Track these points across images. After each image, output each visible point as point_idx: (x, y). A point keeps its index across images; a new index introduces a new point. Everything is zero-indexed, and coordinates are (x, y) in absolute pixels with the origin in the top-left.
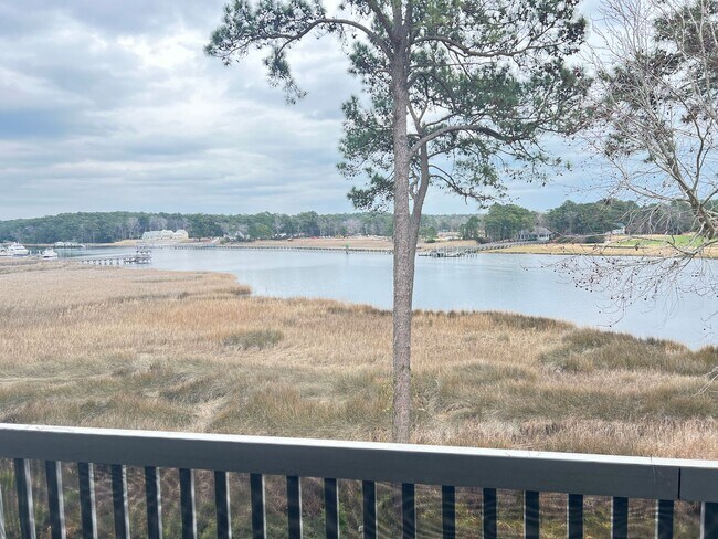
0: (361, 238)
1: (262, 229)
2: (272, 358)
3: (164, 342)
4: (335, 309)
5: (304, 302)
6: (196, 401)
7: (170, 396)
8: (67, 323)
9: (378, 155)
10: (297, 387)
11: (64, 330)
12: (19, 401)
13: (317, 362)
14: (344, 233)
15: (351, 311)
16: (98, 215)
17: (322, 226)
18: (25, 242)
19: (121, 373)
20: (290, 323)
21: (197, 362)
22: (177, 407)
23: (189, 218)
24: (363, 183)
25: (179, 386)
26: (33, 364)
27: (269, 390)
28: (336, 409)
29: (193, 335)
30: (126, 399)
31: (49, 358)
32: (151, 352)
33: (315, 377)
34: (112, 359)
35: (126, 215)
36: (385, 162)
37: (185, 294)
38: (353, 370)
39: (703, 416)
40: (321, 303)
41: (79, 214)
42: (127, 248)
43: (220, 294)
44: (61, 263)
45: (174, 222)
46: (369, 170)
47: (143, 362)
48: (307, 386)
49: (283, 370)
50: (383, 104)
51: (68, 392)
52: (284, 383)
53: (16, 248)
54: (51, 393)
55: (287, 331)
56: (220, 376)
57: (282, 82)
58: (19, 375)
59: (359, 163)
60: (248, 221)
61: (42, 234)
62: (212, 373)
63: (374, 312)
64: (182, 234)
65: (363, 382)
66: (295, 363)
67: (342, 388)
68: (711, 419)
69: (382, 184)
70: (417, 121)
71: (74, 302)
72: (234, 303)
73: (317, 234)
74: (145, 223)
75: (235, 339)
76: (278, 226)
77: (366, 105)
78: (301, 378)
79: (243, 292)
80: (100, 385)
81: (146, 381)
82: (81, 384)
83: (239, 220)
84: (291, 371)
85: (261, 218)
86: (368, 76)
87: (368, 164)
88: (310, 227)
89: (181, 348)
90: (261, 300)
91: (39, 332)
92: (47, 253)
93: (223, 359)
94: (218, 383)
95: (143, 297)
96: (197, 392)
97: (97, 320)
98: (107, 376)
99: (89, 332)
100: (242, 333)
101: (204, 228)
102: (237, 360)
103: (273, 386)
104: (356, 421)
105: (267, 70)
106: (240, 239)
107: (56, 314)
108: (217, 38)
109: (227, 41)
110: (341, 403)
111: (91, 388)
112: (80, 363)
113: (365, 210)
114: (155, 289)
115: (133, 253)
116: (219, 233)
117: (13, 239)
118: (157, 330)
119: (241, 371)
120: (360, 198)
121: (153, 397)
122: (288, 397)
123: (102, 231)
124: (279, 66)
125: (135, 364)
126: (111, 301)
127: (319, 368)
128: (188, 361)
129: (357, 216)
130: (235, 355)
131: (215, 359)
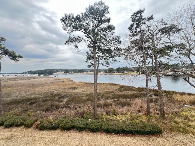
0: (90, 73)
1: (75, 71)
2: (76, 91)
3: (59, 89)
4: (86, 83)
5: (81, 82)
6: (64, 98)
7: (60, 98)
8: (44, 86)
9: (92, 60)
10: (80, 96)
11: (43, 87)
12: (34, 100)
13: (83, 91)
14: (88, 72)
15: (89, 83)
16: (50, 70)
17: (84, 71)
18: (38, 74)
19: (52, 94)
20: (79, 85)
21: (64, 92)
22: (61, 99)
23: (64, 70)
24: (90, 64)
25: (61, 96)
26: (37, 93)
27: (75, 96)
28: (86, 99)
29: (64, 88)
30: (52, 98)
31: (40, 92)
32: (57, 91)
33: (83, 94)
34: (51, 92)
35: (54, 70)
36: (93, 61)
37: (63, 81)
38: (88, 93)
39: (139, 97)
40: (84, 82)
41: (47, 69)
42: (55, 74)
43: (68, 81)
44: (44, 77)
45: (62, 70)
46: (90, 62)
47: (56, 92)
48: (81, 95)
49: (78, 93)
50: (92, 52)
51: (43, 98)
52: (78, 95)
53: (37, 75)
54: (40, 98)
55: (79, 87)
56: (68, 94)
57: (77, 49)
58: (35, 95)
59: (89, 61)
60: (73, 70)
61: (41, 73)
62: (67, 94)
63: (92, 83)
64: (63, 72)
65: (90, 94)
66: (80, 92)
67: (87, 95)
68: (140, 98)
69: (92, 64)
70: (97, 55)
71: (45, 83)
72: (70, 82)
73: (84, 72)
74: (57, 71)
75: (70, 88)
76: (78, 71)
77: (90, 53)
78: (81, 94)
79: (72, 81)
80: (48, 96)
81: (56, 95)
82: (45, 96)
83: (72, 70)
84: (79, 93)
85: (75, 70)
86: (90, 49)
87: (90, 61)
88: (82, 71)
89: (62, 90)
90: (75, 82)
91: (39, 88)
92: (42, 75)
93: (69, 91)
94: (67, 95)
95: (56, 82)
96: (64, 97)
97: (49, 86)
98: (49, 95)
99: (47, 88)
100: (72, 87)
101: (66, 71)
102: (71, 92)
103: (76, 95)
104: (89, 101)
105: (74, 47)
106: (72, 73)
107: (42, 85)
108: (67, 42)
109: (68, 43)
110: (87, 98)
111: (46, 97)
112: (45, 93)
113: (90, 68)
114: (58, 81)
115: (55, 75)
116: (69, 72)
117: (36, 73)
118: (58, 87)
119: (71, 93)
120: (89, 66)
121: (57, 98)
122: (79, 97)
123: (51, 72)
124: (76, 47)
125: (54, 93)
126: (51, 83)
127: (83, 93)
128: (63, 92)
129: (90, 69)
130: (70, 91)
131: (67, 91)
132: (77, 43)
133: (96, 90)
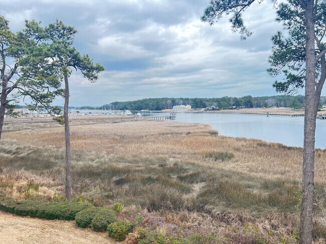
0: (275, 108)
1: (224, 104)
2: (228, 166)
3: (180, 154)
4: (261, 144)
5: (245, 140)
6: (192, 182)
7: (181, 178)
8: (143, 142)
9: (292, 63)
10: (241, 182)
11: (142, 145)
12: (125, 173)
13: (251, 170)
14: (266, 106)
15: (271, 146)
16: (156, 99)
17: (254, 102)
18: (131, 110)
19: (162, 166)
20: (238, 150)
21: (193, 164)
22: (185, 184)
23: (192, 100)
24: (282, 78)
25: (185, 174)
26: (131, 158)
27: (227, 182)
28: (263, 197)
29: (192, 151)
30: (163, 178)
31: (136, 156)
32: (174, 157)
33: (251, 179)
34: (158, 159)
35: (166, 99)
36: (296, 66)
37: (189, 133)
38: (272, 177)
40: (254, 140)
41: (150, 99)
42: (167, 112)
43: (204, 134)
44: (143, 118)
45: (185, 102)
46: (286, 72)
47: (171, 161)
48: (247, 182)
49: (234, 173)
50: (297, 34)
51: (141, 171)
52: (235, 179)
53: (128, 112)
54: (136, 171)
55: (236, 154)
56: (203, 172)
57: (239, 29)
58: (125, 162)
59: (279, 67)
60: (218, 100)
61: (137, 107)
62: (200, 170)
63: (284, 147)
64: (189, 107)
65: (279, 184)
66: (240, 170)
67: (266, 186)
69: (294, 79)
70: (319, 42)
71: (146, 134)
72: (210, 138)
73: (251, 107)
74: (174, 102)
75: (210, 155)
76: (232, 103)
77: (286, 36)
78: (243, 178)
79: (215, 133)
80: (154, 170)
81: (172, 170)
82: (146, 168)
83: (213, 100)
84: (238, 174)
85: (224, 99)
86: (287, 21)
87: (286, 68)
88: (248, 103)
89: (186, 157)
90: (223, 138)
91: (133, 145)
92: (139, 114)
93: (205, 164)
94: (202, 175)
95: (172, 133)
96: (193, 178)
97: (154, 142)
98: (156, 166)
99: (151, 147)
100: (214, 153)
101: (198, 104)
102: (211, 165)
103: (229, 180)
104: (274, 205)
105: (231, 24)
106: (213, 109)
107: (139, 138)
108: (207, 12)
109: (212, 13)
110: (265, 194)
111: (150, 171)
112: (146, 160)
113: (283, 93)
114: (176, 130)
115: (169, 115)
116: (204, 106)
117: (127, 109)
118: (177, 148)
119: (213, 171)
120: (280, 87)
121: (174, 178)
122: (236, 187)
123: (157, 105)
124: (238, 22)
125: (167, 162)
126: (160, 134)
127: (252, 174)
128: (190, 163)
129: (274, 97)
130: (210, 163)
131: (201, 164)
132: (239, 8)
133: (308, 172)
